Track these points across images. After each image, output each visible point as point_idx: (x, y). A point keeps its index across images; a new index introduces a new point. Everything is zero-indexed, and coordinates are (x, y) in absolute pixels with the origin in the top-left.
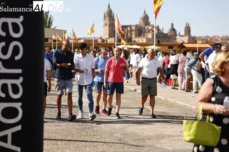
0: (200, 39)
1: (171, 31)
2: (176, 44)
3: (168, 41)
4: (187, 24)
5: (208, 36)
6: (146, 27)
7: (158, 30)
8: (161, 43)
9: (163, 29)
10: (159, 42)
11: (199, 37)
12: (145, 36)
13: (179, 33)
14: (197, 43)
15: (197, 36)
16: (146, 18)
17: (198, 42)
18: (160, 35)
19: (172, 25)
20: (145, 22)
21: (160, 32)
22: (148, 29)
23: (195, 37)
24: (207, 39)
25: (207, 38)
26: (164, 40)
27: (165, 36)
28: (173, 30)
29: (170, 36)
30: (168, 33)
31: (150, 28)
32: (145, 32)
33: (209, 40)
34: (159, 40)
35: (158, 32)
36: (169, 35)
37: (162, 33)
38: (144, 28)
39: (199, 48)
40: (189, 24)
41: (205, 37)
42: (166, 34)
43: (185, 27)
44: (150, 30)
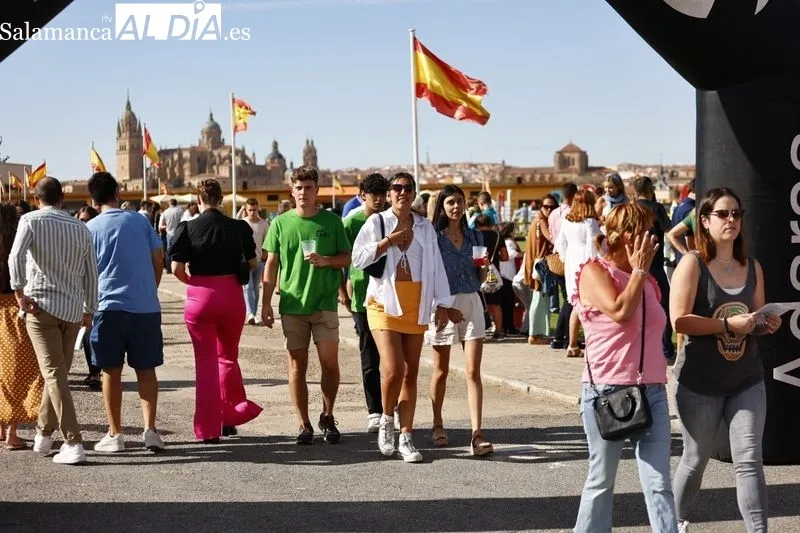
0: (339, 177)
1: (273, 159)
2: (283, 189)
3: (266, 184)
4: (308, 142)
5: (356, 170)
6: (216, 153)
7: (244, 157)
8: (251, 188)
9: (254, 154)
10: (245, 185)
11: (336, 173)
12: (214, 172)
13: (292, 164)
14: (331, 186)
15: (333, 170)
16: (214, 132)
17: (335, 183)
18: (249, 168)
19: (275, 145)
20: (213, 142)
21: (247, 162)
22: (219, 156)
23: (328, 173)
24: (356, 177)
25: (355, 174)
26: (258, 181)
27: (260, 171)
28: (277, 156)
29: (270, 171)
30: (267, 164)
31: (224, 153)
32: (214, 163)
33: (359, 178)
34: (246, 179)
35: (244, 163)
36: (269, 168)
37: (252, 165)
38: (212, 155)
39: (336, 196)
40: (312, 142)
41: (351, 172)
42: (263, 167)
43: (304, 151)
44: (225, 159)
